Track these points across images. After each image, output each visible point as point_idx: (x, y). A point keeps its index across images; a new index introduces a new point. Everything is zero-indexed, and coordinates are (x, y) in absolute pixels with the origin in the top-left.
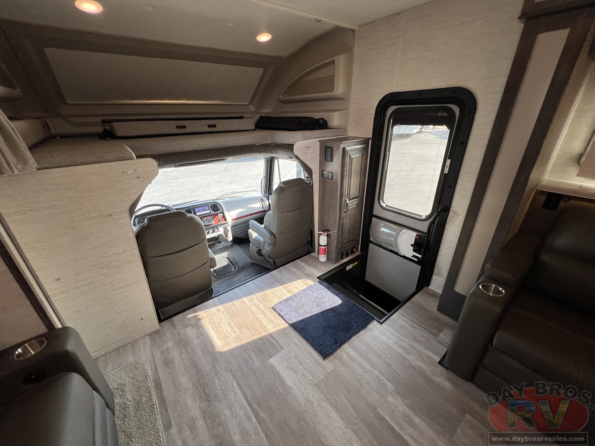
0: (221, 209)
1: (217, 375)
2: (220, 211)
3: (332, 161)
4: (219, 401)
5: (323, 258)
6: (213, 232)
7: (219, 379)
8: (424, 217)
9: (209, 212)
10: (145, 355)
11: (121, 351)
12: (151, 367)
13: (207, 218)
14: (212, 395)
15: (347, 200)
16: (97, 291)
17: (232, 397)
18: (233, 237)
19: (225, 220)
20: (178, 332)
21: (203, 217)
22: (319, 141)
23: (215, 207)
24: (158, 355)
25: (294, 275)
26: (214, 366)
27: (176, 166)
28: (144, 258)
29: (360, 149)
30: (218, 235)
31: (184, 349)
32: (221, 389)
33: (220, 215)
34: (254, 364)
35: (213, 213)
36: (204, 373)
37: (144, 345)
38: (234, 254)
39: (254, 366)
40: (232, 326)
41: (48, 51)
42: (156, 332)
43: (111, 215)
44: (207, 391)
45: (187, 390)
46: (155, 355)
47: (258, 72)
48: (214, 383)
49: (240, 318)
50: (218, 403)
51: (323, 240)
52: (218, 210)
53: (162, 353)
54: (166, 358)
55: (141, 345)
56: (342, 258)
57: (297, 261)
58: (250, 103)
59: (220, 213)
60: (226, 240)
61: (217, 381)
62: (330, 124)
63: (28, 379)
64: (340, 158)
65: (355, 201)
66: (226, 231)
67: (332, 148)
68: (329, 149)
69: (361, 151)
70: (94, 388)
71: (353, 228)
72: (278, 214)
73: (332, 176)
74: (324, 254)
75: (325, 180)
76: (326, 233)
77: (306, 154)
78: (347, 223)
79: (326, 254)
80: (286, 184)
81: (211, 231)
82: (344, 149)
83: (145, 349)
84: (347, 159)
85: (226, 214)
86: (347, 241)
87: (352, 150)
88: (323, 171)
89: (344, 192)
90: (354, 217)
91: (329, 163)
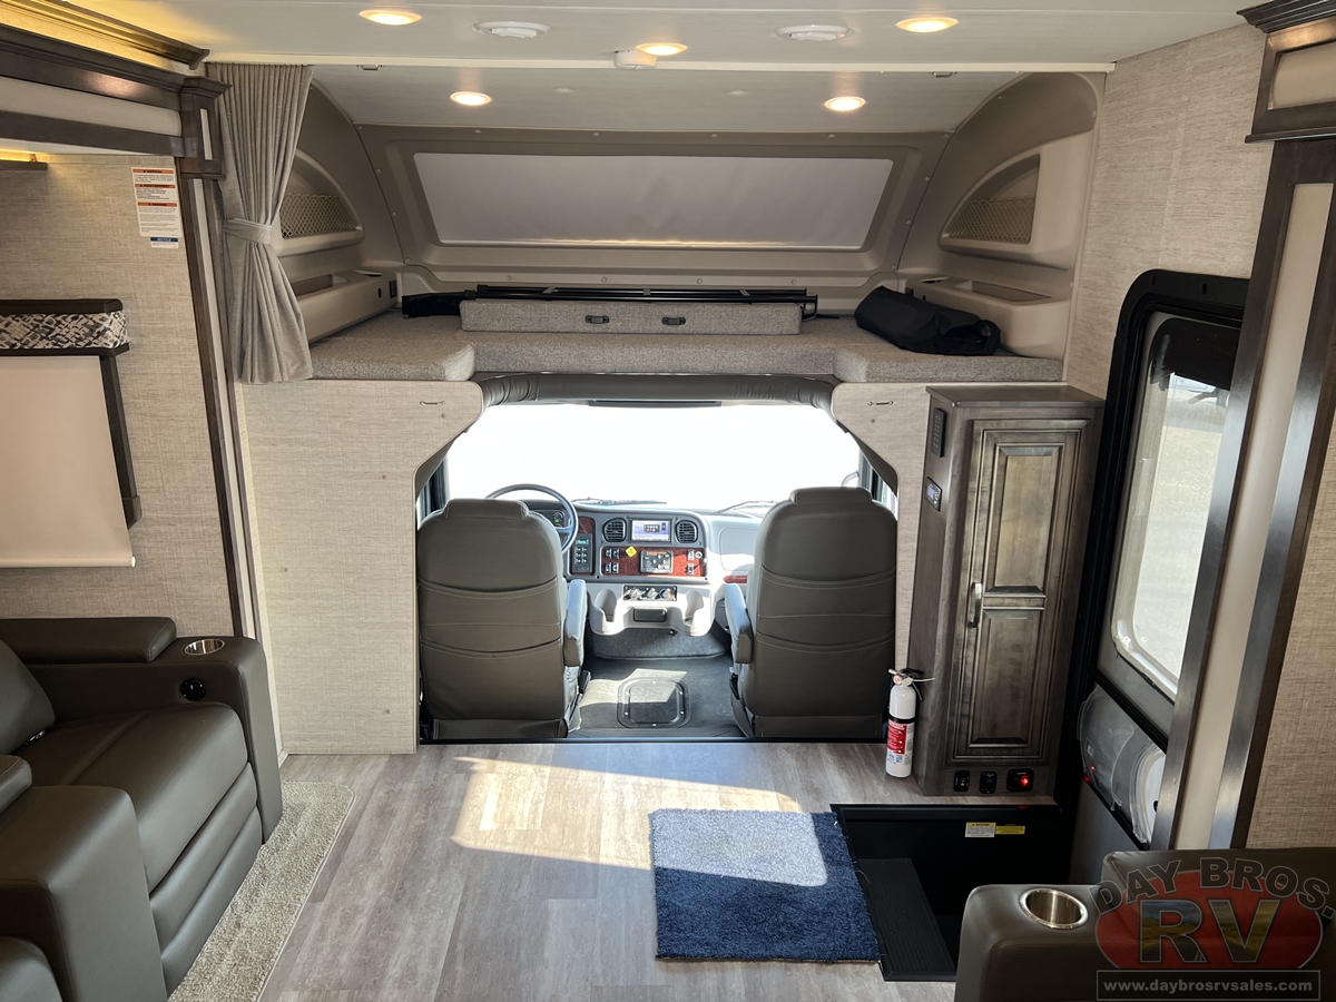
0: (700, 539)
1: (441, 871)
2: (696, 545)
3: (942, 455)
4: (411, 909)
5: (897, 764)
6: (658, 597)
7: (439, 878)
9: (665, 537)
10: (362, 784)
11: (335, 761)
12: (357, 807)
13: (655, 554)
14: (409, 895)
15: (979, 588)
16: (331, 615)
17: (436, 916)
19: (704, 574)
20: (437, 773)
21: (647, 548)
22: (928, 389)
23: (687, 530)
24: (380, 793)
25: (774, 773)
26: (448, 857)
28: (423, 581)
30: (671, 610)
31: (425, 805)
32: (429, 894)
33: (691, 556)
34: (517, 890)
35: (676, 543)
36: (425, 858)
37: (372, 768)
38: (705, 682)
39: (513, 894)
40: (537, 809)
41: (422, 160)
42: (405, 756)
43: (384, 477)
44: (407, 884)
45: (381, 866)
46: (376, 790)
47: (877, 170)
48: (427, 881)
49: (565, 802)
50: (408, 911)
51: (901, 701)
52: (692, 540)
53: (388, 793)
54: (387, 805)
55: (368, 768)
56: (960, 790)
57: (822, 747)
58: (867, 246)
59: (696, 550)
60: (688, 633)
61: (433, 881)
63: (184, 689)
64: (954, 449)
65: (1026, 603)
66: (695, 605)
67: (945, 416)
68: (940, 418)
69: (1053, 438)
70: (251, 759)
71: (1015, 696)
72: (764, 574)
73: (940, 500)
74: (903, 752)
75: (928, 509)
76: (910, 680)
77: (873, 421)
78: (979, 662)
79: (908, 752)
80: (802, 495)
81: (653, 593)
82: (970, 424)
83: (369, 774)
84: (983, 457)
85: (712, 559)
86: (983, 731)
87: (1005, 432)
88: (928, 480)
89: (967, 559)
90: (1016, 655)
91: (937, 457)
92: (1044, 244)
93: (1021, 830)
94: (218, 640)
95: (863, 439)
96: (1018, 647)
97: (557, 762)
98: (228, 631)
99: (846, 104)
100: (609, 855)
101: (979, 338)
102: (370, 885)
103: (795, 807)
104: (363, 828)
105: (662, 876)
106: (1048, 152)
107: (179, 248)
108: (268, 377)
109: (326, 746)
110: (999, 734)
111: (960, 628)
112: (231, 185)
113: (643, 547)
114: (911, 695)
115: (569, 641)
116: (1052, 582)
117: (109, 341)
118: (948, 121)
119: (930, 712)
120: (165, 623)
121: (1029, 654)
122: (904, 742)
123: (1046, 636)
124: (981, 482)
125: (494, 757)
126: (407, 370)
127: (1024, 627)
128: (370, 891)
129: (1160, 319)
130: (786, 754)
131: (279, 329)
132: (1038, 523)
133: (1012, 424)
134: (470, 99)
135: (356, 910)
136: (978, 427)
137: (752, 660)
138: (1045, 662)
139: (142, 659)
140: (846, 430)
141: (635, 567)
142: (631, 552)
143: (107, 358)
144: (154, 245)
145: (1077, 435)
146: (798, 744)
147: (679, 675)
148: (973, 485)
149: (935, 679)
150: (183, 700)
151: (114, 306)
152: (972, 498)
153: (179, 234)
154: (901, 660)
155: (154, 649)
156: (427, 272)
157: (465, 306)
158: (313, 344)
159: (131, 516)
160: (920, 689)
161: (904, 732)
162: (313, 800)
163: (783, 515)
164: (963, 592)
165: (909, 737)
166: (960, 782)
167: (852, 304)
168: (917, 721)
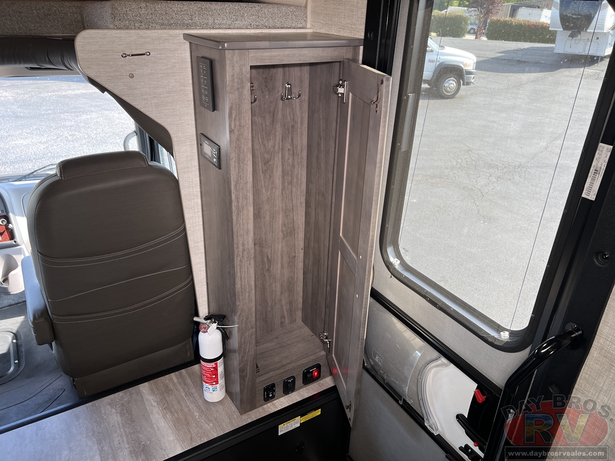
3: (214, 108)
5: (215, 393)
8: (505, 336)
51: (209, 343)
56: (268, 399)
57: (145, 388)
60: (7, 292)
64: (228, 100)
67: (212, 62)
68: (205, 67)
72: (43, 260)
73: (219, 158)
74: (217, 383)
75: (208, 167)
76: (215, 324)
77: (132, 76)
79: (221, 381)
80: (67, 166)
88: (202, 137)
91: (209, 113)
93: (318, 412)
95: (124, 98)
122: (216, 375)
140: (103, 89)
146: (121, 394)
154: (203, 310)
161: (216, 369)
163: (49, 193)
165: (221, 369)
166: (268, 395)
168: (225, 354)
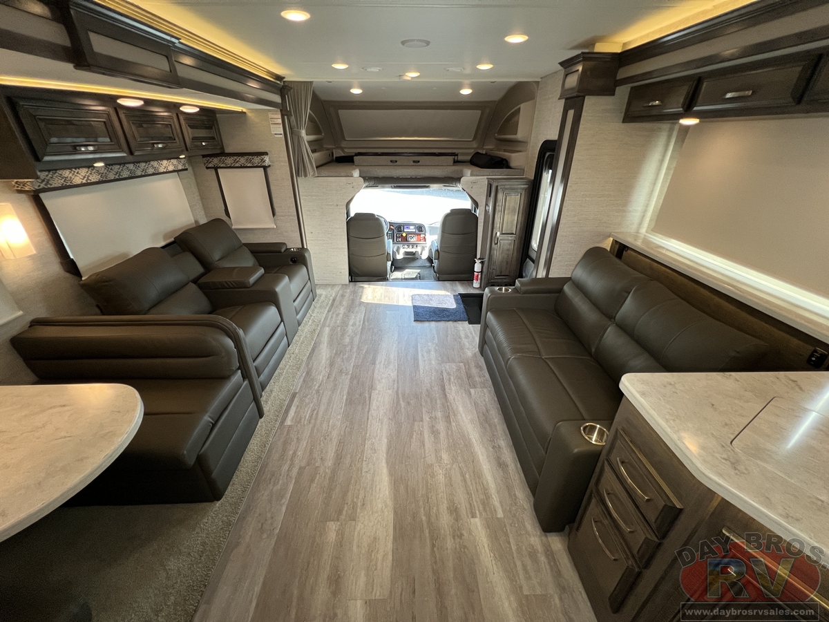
0: (424, 231)
1: (359, 306)
3: (490, 195)
5: (476, 283)
7: (359, 308)
9: (414, 230)
11: (328, 286)
12: (335, 294)
13: (411, 235)
15: (498, 234)
16: (324, 246)
17: (359, 314)
18: (429, 256)
19: (425, 241)
20: (355, 288)
22: (488, 178)
23: (420, 228)
24: (341, 292)
25: (444, 287)
27: (392, 187)
28: (349, 236)
29: (521, 188)
30: (416, 252)
31: (353, 294)
32: (357, 310)
33: (422, 236)
34: (378, 310)
35: (417, 232)
36: (355, 304)
37: (338, 287)
38: (425, 273)
40: (382, 295)
41: (341, 112)
42: (346, 285)
44: (351, 309)
45: (344, 305)
47: (477, 113)
48: (356, 308)
49: (389, 293)
50: (352, 313)
51: (477, 267)
52: (422, 231)
53: (343, 292)
54: (343, 294)
55: (336, 287)
57: (457, 282)
58: (474, 139)
59: (423, 234)
60: (421, 258)
62: (512, 165)
63: (291, 260)
64: (493, 194)
65: (510, 238)
66: (423, 249)
67: (491, 185)
68: (490, 187)
69: (519, 190)
70: (309, 279)
71: (507, 263)
72: (442, 233)
73: (489, 210)
75: (486, 212)
76: (480, 261)
77: (472, 188)
78: (498, 255)
79: (479, 281)
80: (452, 211)
81: (411, 247)
82: (497, 187)
83: (337, 289)
84: (500, 196)
85: (428, 236)
86: (498, 273)
87: (506, 189)
88: (487, 205)
89: (495, 225)
90: (507, 252)
91: (488, 197)
92: (520, 135)
94: (298, 249)
95: (469, 193)
96: (508, 250)
97: (386, 286)
98: (301, 247)
99: (466, 91)
100: (401, 303)
101: (502, 164)
102: (342, 309)
103: (449, 294)
104: (338, 298)
105: (414, 307)
106: (522, 106)
107: (282, 136)
108: (306, 176)
109: (325, 282)
110: (502, 274)
111: (493, 244)
112: (293, 118)
113: (408, 233)
114: (480, 265)
115: (388, 254)
116: (518, 231)
117: (267, 163)
118: (497, 97)
119: (485, 270)
120: (284, 244)
121: (511, 252)
122: (478, 278)
123: (516, 246)
124: (499, 203)
125: (369, 284)
126: (342, 174)
127: (510, 244)
128: (342, 310)
129: (548, 154)
130: (447, 284)
131: (308, 162)
132: (515, 215)
133: (508, 187)
134: (356, 91)
135: (339, 314)
136: (499, 188)
137: (438, 259)
138: (515, 253)
139: (281, 252)
140: (465, 191)
141: (405, 239)
142: (404, 235)
143: (265, 168)
144: (276, 136)
145: (526, 189)
146: (450, 282)
147: (419, 271)
148: (497, 204)
149: (486, 260)
150: (291, 263)
151: (266, 154)
152: (497, 208)
153: (282, 132)
154: (478, 256)
155: (283, 250)
156: (342, 149)
157: (355, 158)
158: (317, 167)
159: (274, 214)
160: (482, 263)
162: (324, 293)
163: (447, 217)
164: (494, 235)
165: (479, 276)
167: (469, 158)
168: (482, 272)
